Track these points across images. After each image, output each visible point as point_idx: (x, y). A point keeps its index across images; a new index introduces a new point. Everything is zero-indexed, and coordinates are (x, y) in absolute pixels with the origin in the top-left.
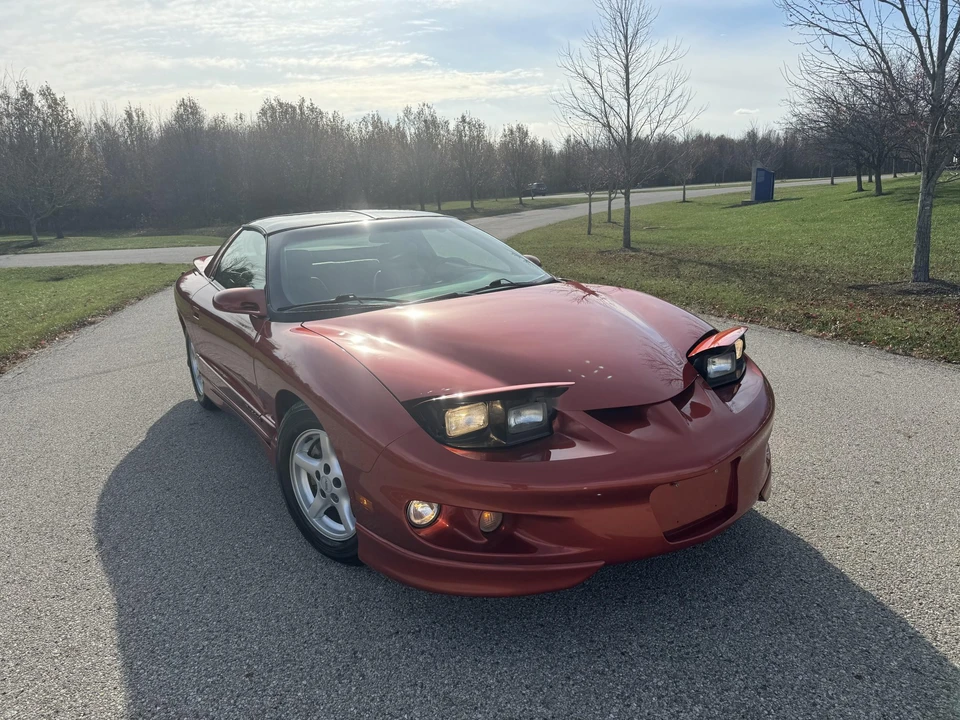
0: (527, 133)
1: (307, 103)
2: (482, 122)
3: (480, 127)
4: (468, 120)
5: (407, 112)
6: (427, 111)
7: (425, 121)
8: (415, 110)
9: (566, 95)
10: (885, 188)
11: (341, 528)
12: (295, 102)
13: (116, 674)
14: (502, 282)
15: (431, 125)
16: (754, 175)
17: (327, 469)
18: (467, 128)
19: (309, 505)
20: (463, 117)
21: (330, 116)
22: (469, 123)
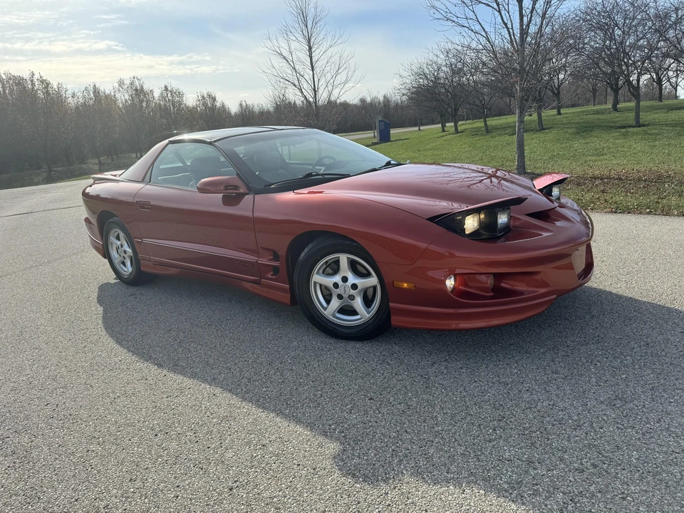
0: (215, 99)
1: (37, 76)
2: (181, 90)
3: (180, 94)
4: (169, 89)
5: (121, 83)
6: (137, 83)
7: (136, 90)
8: (127, 82)
10: (460, 129)
11: (358, 317)
12: (26, 75)
15: (139, 93)
16: (377, 124)
17: (345, 279)
18: (169, 95)
19: (325, 308)
20: (166, 87)
21: (55, 87)
22: (171, 91)
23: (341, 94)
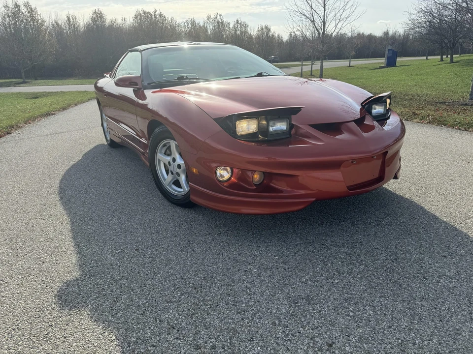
0: (270, 30)
1: (158, 12)
2: (247, 23)
3: (246, 26)
4: (239, 22)
5: (209, 18)
6: (219, 17)
7: (218, 22)
8: (213, 16)
9: (292, 4)
10: (455, 60)
11: (182, 190)
12: (152, 12)
13: (71, 248)
14: (263, 74)
15: (221, 24)
16: (387, 52)
17: (174, 160)
18: (239, 26)
19: (165, 180)
20: (237, 20)
21: (170, 19)
22: (240, 24)
23: (343, 26)
